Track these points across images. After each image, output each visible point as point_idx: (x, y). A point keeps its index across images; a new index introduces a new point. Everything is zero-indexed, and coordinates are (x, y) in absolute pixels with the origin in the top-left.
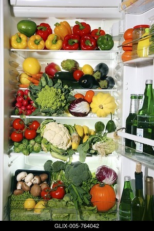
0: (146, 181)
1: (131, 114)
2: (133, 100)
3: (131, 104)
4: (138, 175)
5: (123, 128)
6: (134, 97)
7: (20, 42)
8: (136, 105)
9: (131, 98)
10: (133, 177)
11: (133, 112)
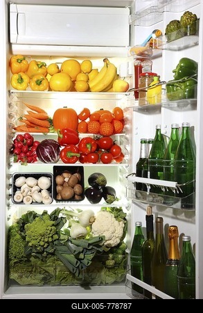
0: (156, 222)
1: (141, 159)
2: (143, 145)
3: (141, 149)
4: (149, 218)
5: (134, 174)
6: (143, 142)
7: (20, 83)
8: (146, 150)
9: (141, 142)
10: (144, 225)
11: (143, 157)
